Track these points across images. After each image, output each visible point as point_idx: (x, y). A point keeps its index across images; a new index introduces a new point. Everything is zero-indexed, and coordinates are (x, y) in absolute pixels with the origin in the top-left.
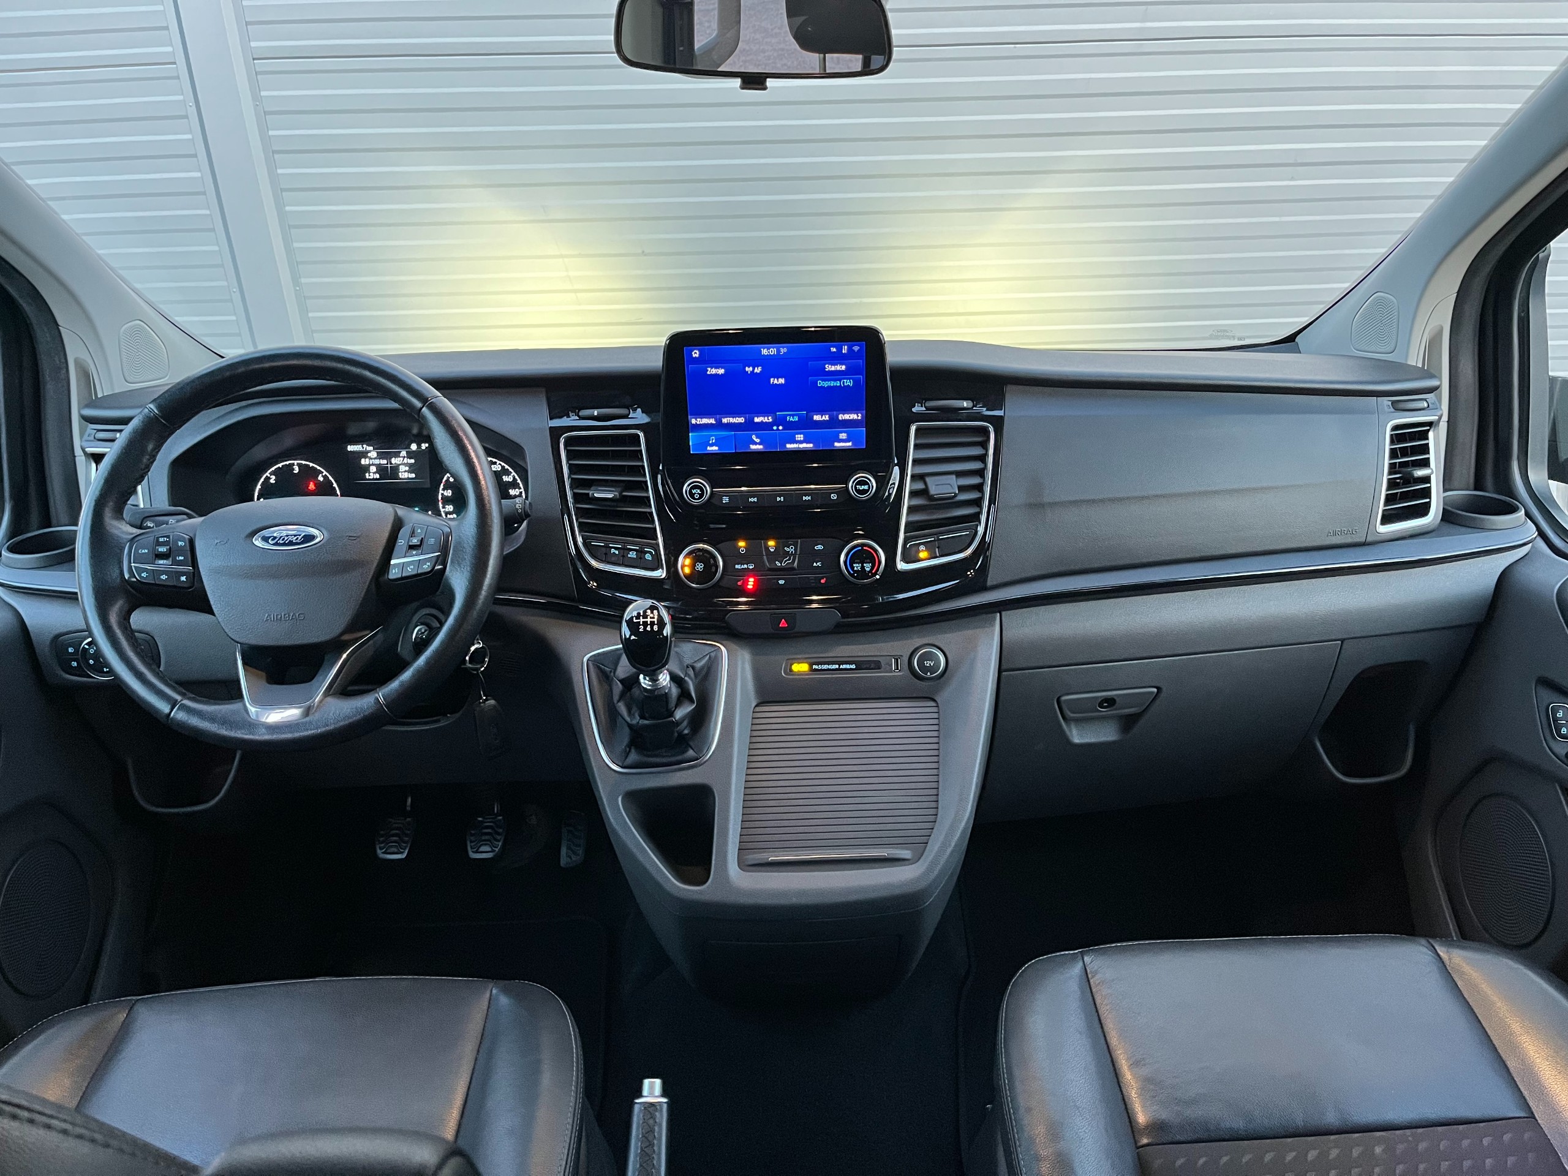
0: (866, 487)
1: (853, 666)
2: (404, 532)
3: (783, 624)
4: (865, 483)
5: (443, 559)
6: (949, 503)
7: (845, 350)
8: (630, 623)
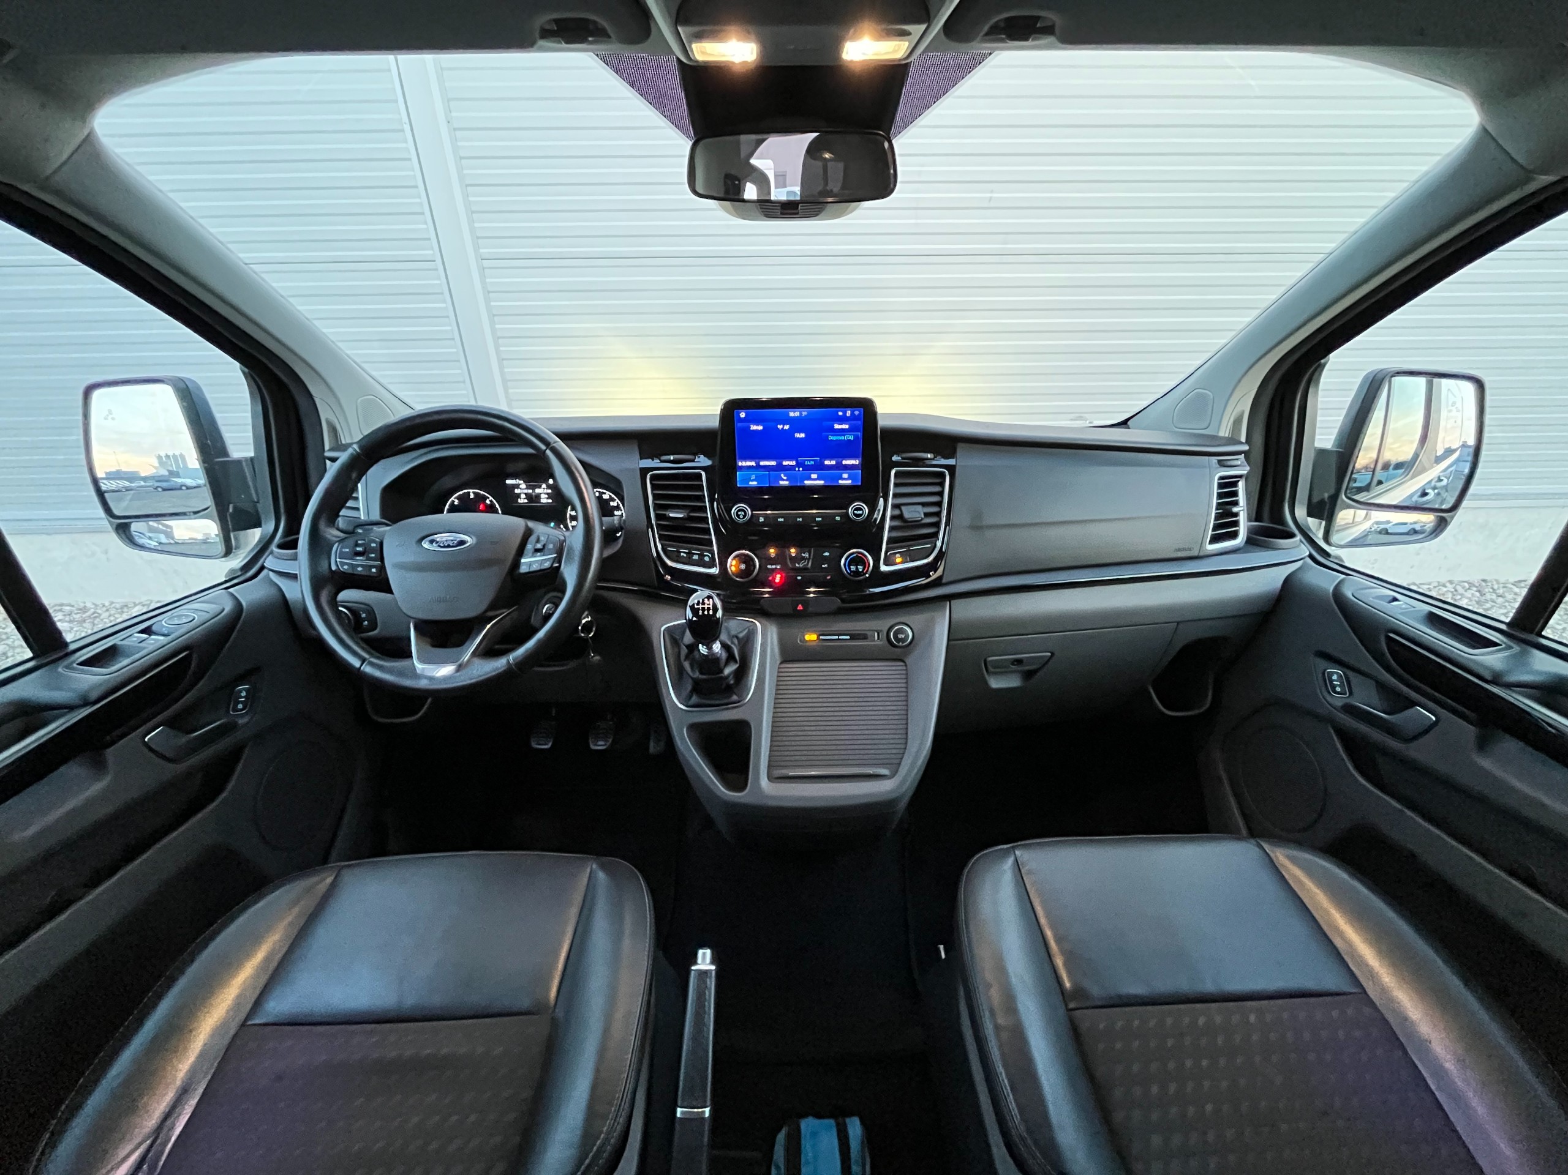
0: (860, 512)
1: (848, 637)
2: (533, 539)
3: (800, 607)
4: (860, 509)
5: (559, 559)
6: (918, 525)
7: (849, 413)
8: (692, 607)
